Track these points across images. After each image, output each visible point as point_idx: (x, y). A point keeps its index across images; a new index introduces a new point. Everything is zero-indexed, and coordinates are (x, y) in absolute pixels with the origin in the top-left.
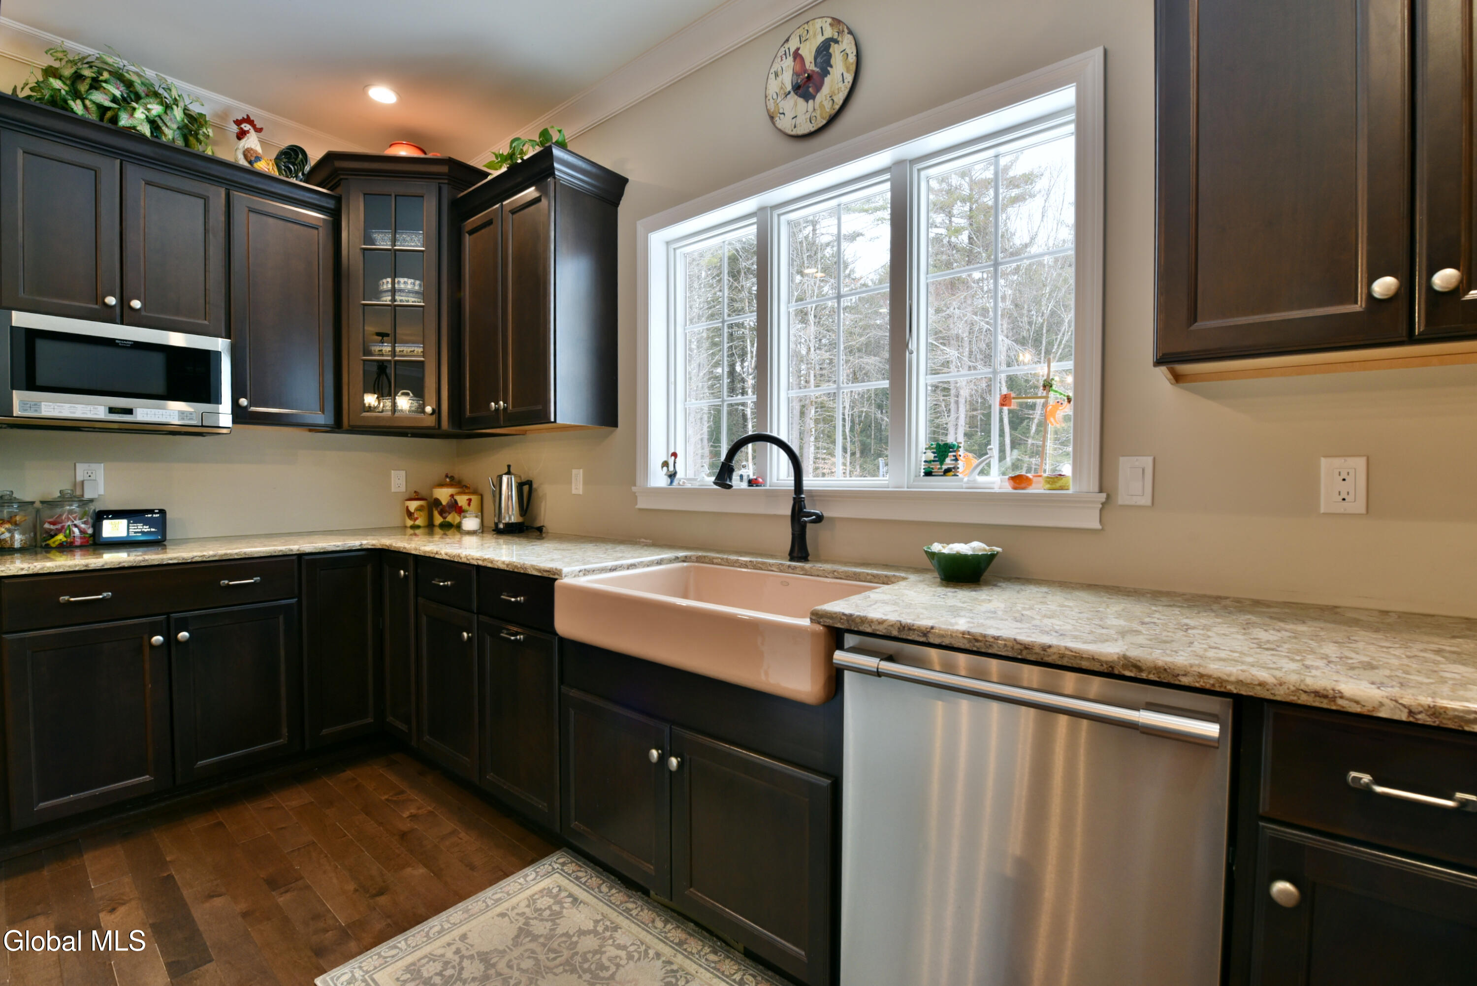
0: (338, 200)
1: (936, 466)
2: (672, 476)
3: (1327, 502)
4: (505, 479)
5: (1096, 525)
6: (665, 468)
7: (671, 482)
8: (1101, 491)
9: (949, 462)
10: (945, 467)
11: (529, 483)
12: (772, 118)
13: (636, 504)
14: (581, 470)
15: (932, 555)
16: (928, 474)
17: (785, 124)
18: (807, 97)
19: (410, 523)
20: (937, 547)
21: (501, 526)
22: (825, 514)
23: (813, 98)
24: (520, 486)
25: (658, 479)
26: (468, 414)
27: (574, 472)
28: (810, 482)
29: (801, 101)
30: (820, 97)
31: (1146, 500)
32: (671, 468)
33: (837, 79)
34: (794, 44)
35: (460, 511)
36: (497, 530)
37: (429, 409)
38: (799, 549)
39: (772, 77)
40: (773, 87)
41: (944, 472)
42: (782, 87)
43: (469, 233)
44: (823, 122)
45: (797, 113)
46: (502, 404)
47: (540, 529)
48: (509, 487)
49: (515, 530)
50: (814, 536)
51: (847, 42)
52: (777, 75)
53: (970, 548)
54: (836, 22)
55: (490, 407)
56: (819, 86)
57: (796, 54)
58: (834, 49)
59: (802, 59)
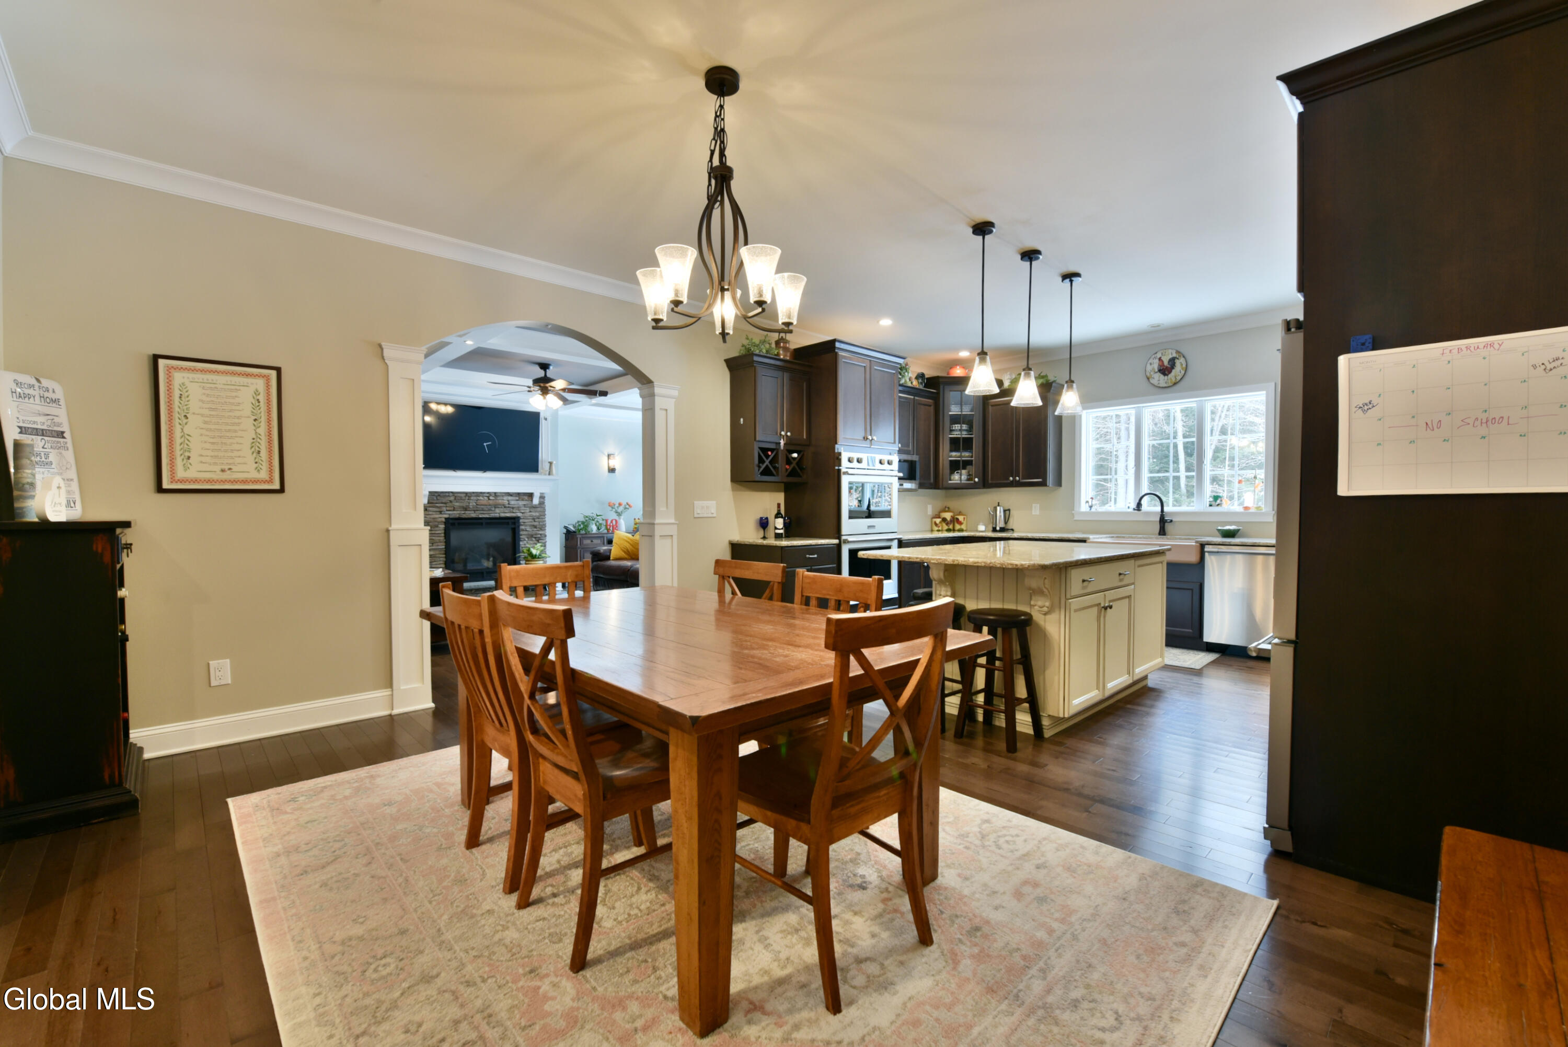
0: (938, 393)
1: (1213, 503)
2: (1091, 507)
4: (998, 508)
6: (1087, 504)
7: (1090, 510)
9: (1218, 502)
11: (1009, 510)
12: (1148, 379)
13: (1074, 518)
14: (1038, 505)
15: (1219, 530)
16: (1210, 506)
17: (1155, 382)
18: (1165, 374)
19: (936, 528)
20: (1219, 528)
21: (998, 528)
22: (1174, 520)
23: (1167, 375)
24: (1005, 511)
25: (1084, 508)
26: (990, 482)
27: (1034, 505)
28: (1166, 509)
29: (1162, 376)
30: (1170, 376)
32: (1090, 504)
33: (1178, 371)
34: (1159, 355)
35: (960, 523)
36: (994, 530)
37: (976, 480)
38: (1162, 532)
39: (1148, 365)
40: (1149, 368)
41: (1218, 505)
42: (1153, 369)
43: (992, 406)
44: (1170, 384)
45: (1159, 379)
46: (1017, 478)
47: (1012, 530)
48: (1000, 512)
49: (1003, 530)
50: (1168, 527)
51: (1182, 360)
52: (1151, 364)
53: (1232, 527)
54: (1178, 352)
55: (1008, 479)
56: (1170, 372)
57: (1160, 359)
58: (1177, 361)
59: (1163, 362)
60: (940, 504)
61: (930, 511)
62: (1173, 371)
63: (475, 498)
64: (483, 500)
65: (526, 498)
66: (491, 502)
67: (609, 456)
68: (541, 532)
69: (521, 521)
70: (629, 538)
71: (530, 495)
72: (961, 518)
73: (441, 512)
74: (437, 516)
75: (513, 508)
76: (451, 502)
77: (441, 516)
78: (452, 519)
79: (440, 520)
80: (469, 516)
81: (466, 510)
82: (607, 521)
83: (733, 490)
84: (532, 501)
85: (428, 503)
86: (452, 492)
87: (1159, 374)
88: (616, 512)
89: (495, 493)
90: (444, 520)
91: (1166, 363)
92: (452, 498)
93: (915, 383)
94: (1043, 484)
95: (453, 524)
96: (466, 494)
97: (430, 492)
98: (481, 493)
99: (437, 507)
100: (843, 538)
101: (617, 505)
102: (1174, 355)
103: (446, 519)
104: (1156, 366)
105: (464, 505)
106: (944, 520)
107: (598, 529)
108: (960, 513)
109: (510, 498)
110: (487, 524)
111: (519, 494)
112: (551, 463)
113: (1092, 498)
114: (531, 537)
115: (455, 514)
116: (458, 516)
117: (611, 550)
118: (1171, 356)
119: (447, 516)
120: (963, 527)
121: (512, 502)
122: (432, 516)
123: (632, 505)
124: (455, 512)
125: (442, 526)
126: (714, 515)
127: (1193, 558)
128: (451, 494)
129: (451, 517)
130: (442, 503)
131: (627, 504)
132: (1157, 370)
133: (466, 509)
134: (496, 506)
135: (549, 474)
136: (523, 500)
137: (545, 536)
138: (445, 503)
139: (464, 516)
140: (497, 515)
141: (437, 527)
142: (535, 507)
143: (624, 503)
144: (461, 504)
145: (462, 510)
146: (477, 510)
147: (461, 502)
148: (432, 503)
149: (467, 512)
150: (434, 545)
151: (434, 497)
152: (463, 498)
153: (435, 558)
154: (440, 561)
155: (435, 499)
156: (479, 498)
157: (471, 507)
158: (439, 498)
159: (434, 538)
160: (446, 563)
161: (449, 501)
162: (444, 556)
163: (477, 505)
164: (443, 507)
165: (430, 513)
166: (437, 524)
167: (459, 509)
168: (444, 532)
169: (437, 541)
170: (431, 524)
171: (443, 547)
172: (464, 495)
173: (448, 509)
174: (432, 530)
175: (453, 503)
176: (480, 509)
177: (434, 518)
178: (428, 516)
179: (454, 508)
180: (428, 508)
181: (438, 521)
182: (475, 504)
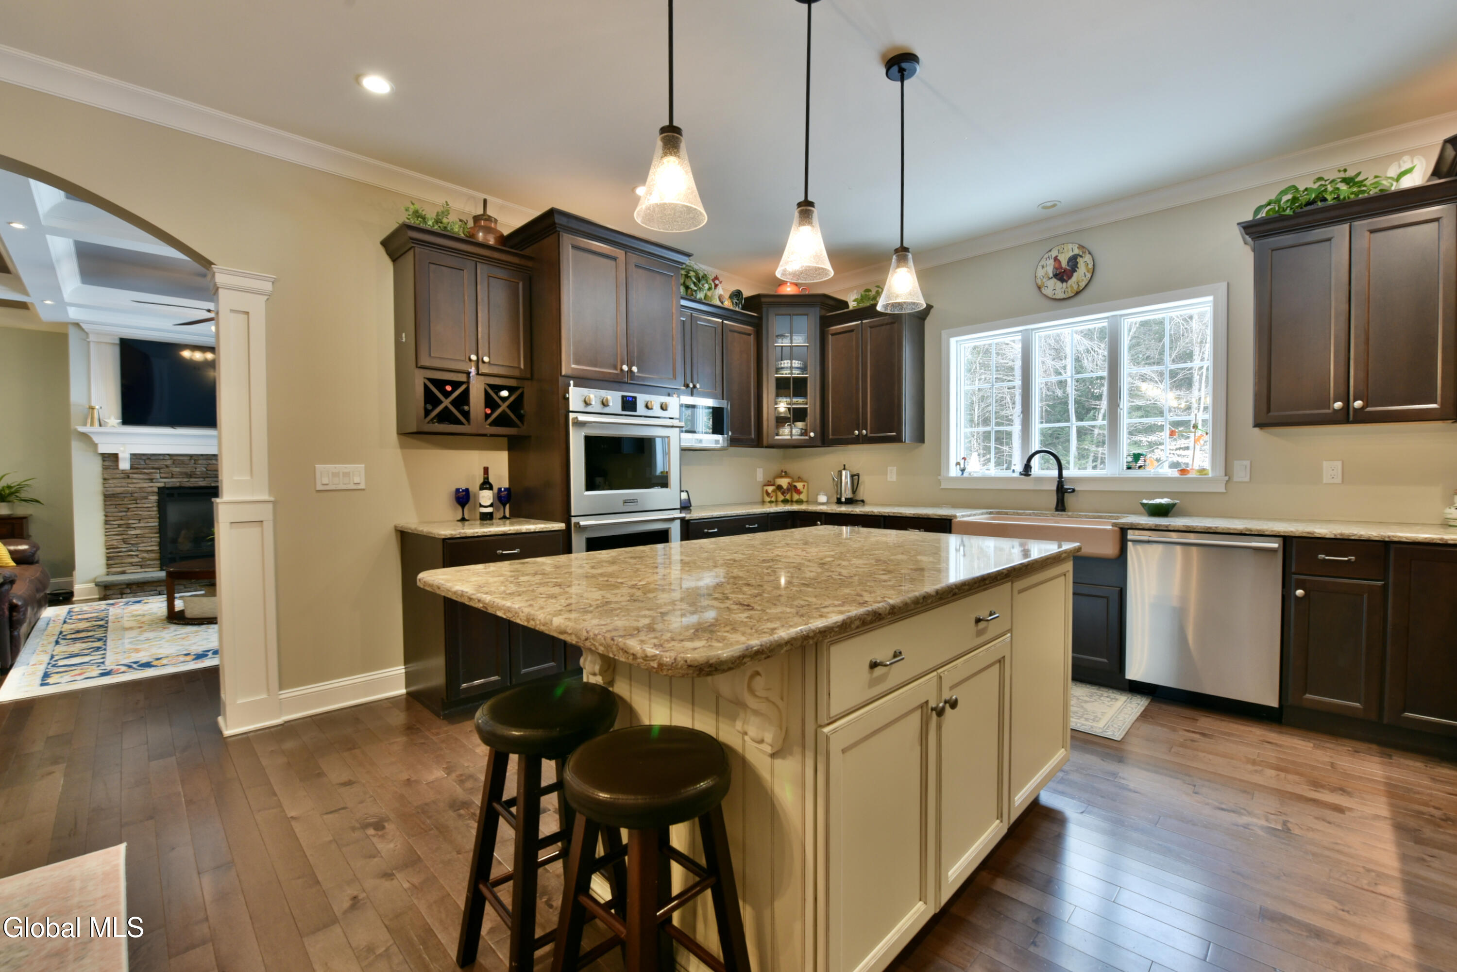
0: (760, 319)
1: (1133, 464)
2: (963, 470)
3: (1326, 479)
4: (844, 472)
5: (1223, 490)
6: (958, 466)
7: (962, 474)
8: (1226, 475)
9: (1140, 463)
10: (1138, 465)
11: (858, 475)
12: (1039, 288)
13: (940, 486)
14: (895, 468)
15: (1144, 505)
16: (1129, 468)
17: (1048, 292)
18: (1062, 280)
19: (768, 499)
20: (1145, 501)
21: (843, 500)
22: (1076, 489)
23: (1067, 282)
24: (852, 476)
25: (954, 472)
26: (831, 437)
27: (889, 468)
28: (1065, 473)
29: (1059, 283)
31: (1247, 479)
32: (962, 466)
33: (1081, 275)
34: (1054, 253)
35: (799, 492)
36: (839, 502)
37: (812, 434)
38: (1061, 506)
39: (1040, 267)
40: (1041, 272)
41: (1140, 467)
42: (1046, 273)
43: (833, 335)
44: (1071, 294)
45: (1055, 288)
46: (864, 432)
47: (863, 501)
48: (846, 477)
49: (850, 502)
50: (1069, 499)
51: (1088, 258)
52: (1043, 267)
53: (1164, 501)
54: (1081, 247)
55: (853, 433)
56: (1070, 277)
57: (1056, 259)
58: (1080, 260)
59: (1059, 262)
60: (775, 468)
61: (760, 476)
62: (1075, 274)
63: (205, 462)
72: (799, 485)
73: (151, 480)
74: (145, 485)
76: (167, 466)
77: (151, 485)
78: (168, 488)
79: (150, 489)
80: (196, 485)
81: (191, 478)
83: (402, 446)
85: (132, 468)
86: (169, 454)
87: (1054, 280)
90: (156, 490)
91: (1064, 264)
92: (169, 462)
93: (727, 304)
94: (898, 439)
95: (171, 495)
96: (191, 456)
97: (131, 454)
99: (144, 473)
100: (574, 520)
102: (1076, 251)
103: (159, 488)
104: (1050, 270)
105: (188, 470)
106: (779, 488)
108: (800, 479)
113: (964, 459)
115: (175, 482)
116: (178, 484)
118: (1071, 254)
119: (161, 485)
120: (803, 497)
122: (138, 486)
124: (174, 480)
125: (155, 498)
126: (362, 486)
127: (1109, 549)
128: (168, 457)
129: (170, 485)
130: (153, 468)
132: (1051, 275)
133: (190, 476)
138: (159, 469)
139: (188, 485)
141: (147, 499)
144: (184, 470)
145: (185, 476)
146: (208, 477)
147: (184, 467)
148: (137, 468)
149: (192, 480)
150: (141, 522)
151: (140, 461)
152: (187, 462)
153: (143, 539)
154: (151, 542)
155: (143, 463)
156: (210, 462)
157: (198, 473)
158: (147, 461)
159: (140, 513)
160: (161, 544)
161: (164, 466)
162: (158, 535)
163: (207, 470)
164: (157, 473)
165: (134, 481)
166: (145, 494)
167: (181, 475)
168: (155, 504)
169: (147, 517)
170: (136, 495)
171: (157, 524)
172: (189, 458)
173: (162, 475)
174: (136, 503)
175: (171, 469)
176: (213, 475)
177: (140, 488)
178: (130, 485)
179: (172, 474)
180: (131, 475)
181: (148, 491)
182: (204, 469)
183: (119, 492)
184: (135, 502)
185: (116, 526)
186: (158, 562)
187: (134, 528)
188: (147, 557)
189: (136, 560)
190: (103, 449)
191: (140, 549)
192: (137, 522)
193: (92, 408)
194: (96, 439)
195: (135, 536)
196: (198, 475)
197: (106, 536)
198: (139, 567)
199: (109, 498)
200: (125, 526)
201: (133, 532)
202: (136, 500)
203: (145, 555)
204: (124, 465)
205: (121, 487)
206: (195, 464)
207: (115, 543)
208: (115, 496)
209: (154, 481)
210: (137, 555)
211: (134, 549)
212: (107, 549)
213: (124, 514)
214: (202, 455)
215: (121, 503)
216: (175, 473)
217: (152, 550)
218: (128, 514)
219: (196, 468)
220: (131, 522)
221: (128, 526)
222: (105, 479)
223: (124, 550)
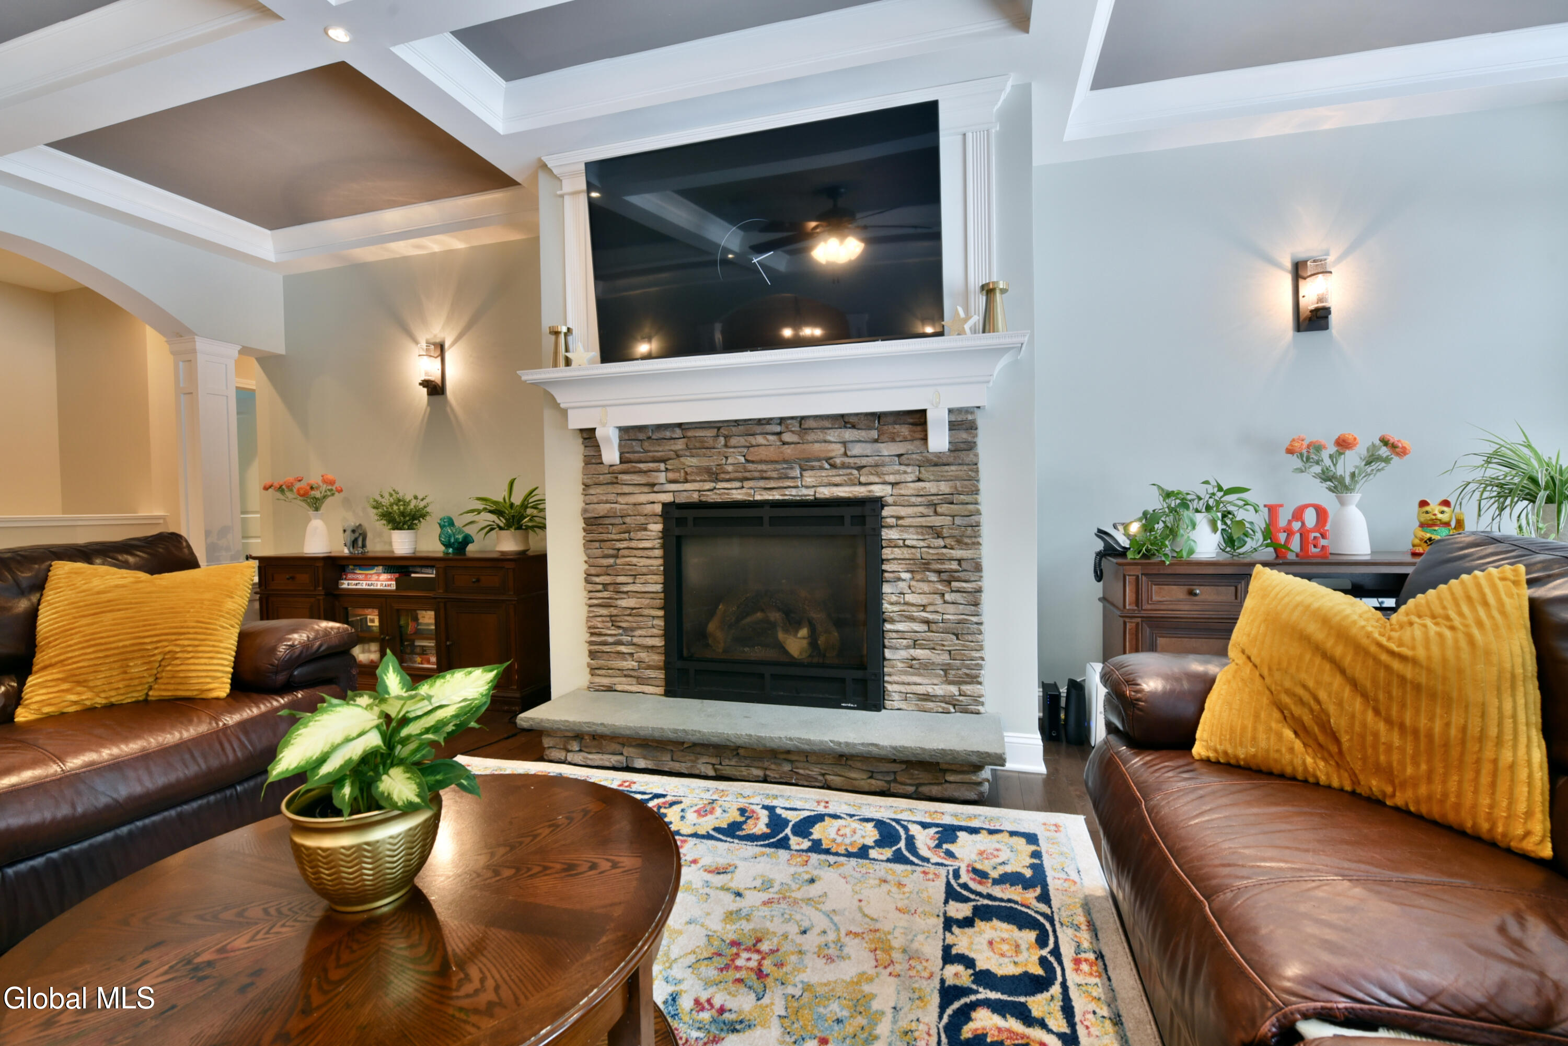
63: (742, 441)
64: (766, 445)
65: (904, 430)
66: (788, 451)
67: (1299, 271)
68: (958, 553)
69: (886, 512)
70: (1342, 633)
71: (918, 419)
73: (653, 487)
74: (643, 498)
75: (859, 468)
76: (677, 452)
77: (653, 497)
79: (649, 509)
80: (726, 499)
81: (717, 480)
82: (1273, 510)
84: (925, 439)
85: (621, 462)
86: (680, 425)
88: (1326, 476)
89: (802, 419)
90: (658, 508)
92: (680, 445)
95: (684, 521)
96: (717, 426)
97: (622, 429)
98: (759, 422)
99: (640, 472)
101: (1332, 449)
103: (665, 505)
105: (713, 460)
107: (1230, 541)
109: (848, 434)
110: (774, 521)
111: (878, 418)
112: (989, 291)
114: (921, 566)
115: (690, 492)
116: (695, 497)
117: (1208, 683)
119: (668, 498)
121: (856, 449)
122: (632, 499)
123: (1406, 442)
124: (688, 486)
125: (656, 527)
129: (682, 499)
131: (1385, 442)
133: (717, 475)
134: (806, 464)
135: (984, 332)
136: (893, 440)
137: (978, 568)
138: (664, 461)
139: (712, 497)
140: (807, 494)
141: (645, 529)
142: (937, 462)
143: (1366, 439)
144: (705, 462)
145: (706, 477)
146: (747, 479)
147: (704, 455)
148: (629, 461)
149: (720, 485)
150: (637, 581)
151: (634, 443)
152: (710, 442)
153: (641, 619)
154: (653, 627)
155: (639, 449)
156: (753, 440)
157: (730, 468)
158: (646, 444)
159: (634, 560)
160: (667, 634)
161: (672, 454)
162: (661, 613)
163: (747, 461)
164: (659, 471)
165: (626, 489)
166: (642, 520)
167: (698, 474)
168: (657, 543)
169: (644, 570)
170: (628, 520)
171: (659, 588)
172: (713, 432)
173: (671, 475)
174: (631, 539)
175: (682, 459)
176: (757, 474)
177: (635, 504)
178: (620, 499)
179: (686, 473)
180: (620, 476)
181: (646, 512)
182: (742, 460)
183: (602, 514)
184: (627, 535)
185: (600, 587)
186: (661, 675)
187: (627, 592)
188: (647, 660)
189: (630, 664)
190: (578, 421)
191: (635, 640)
192: (629, 580)
193: (556, 333)
194: (563, 398)
195: (628, 612)
196: (728, 473)
197: (590, 606)
198: (634, 681)
199: (593, 523)
200: (611, 588)
201: (624, 603)
202: (629, 533)
203: (643, 655)
204: (611, 455)
205: (607, 502)
206: (726, 446)
207: (597, 622)
208: (600, 521)
209: (656, 489)
210: (632, 654)
211: (626, 639)
212: (592, 634)
213: (611, 561)
214: (737, 423)
215: (605, 537)
216: (688, 470)
217: (653, 647)
218: (619, 561)
219: (727, 458)
220: (621, 579)
221: (617, 589)
222: (586, 486)
223: (610, 639)
